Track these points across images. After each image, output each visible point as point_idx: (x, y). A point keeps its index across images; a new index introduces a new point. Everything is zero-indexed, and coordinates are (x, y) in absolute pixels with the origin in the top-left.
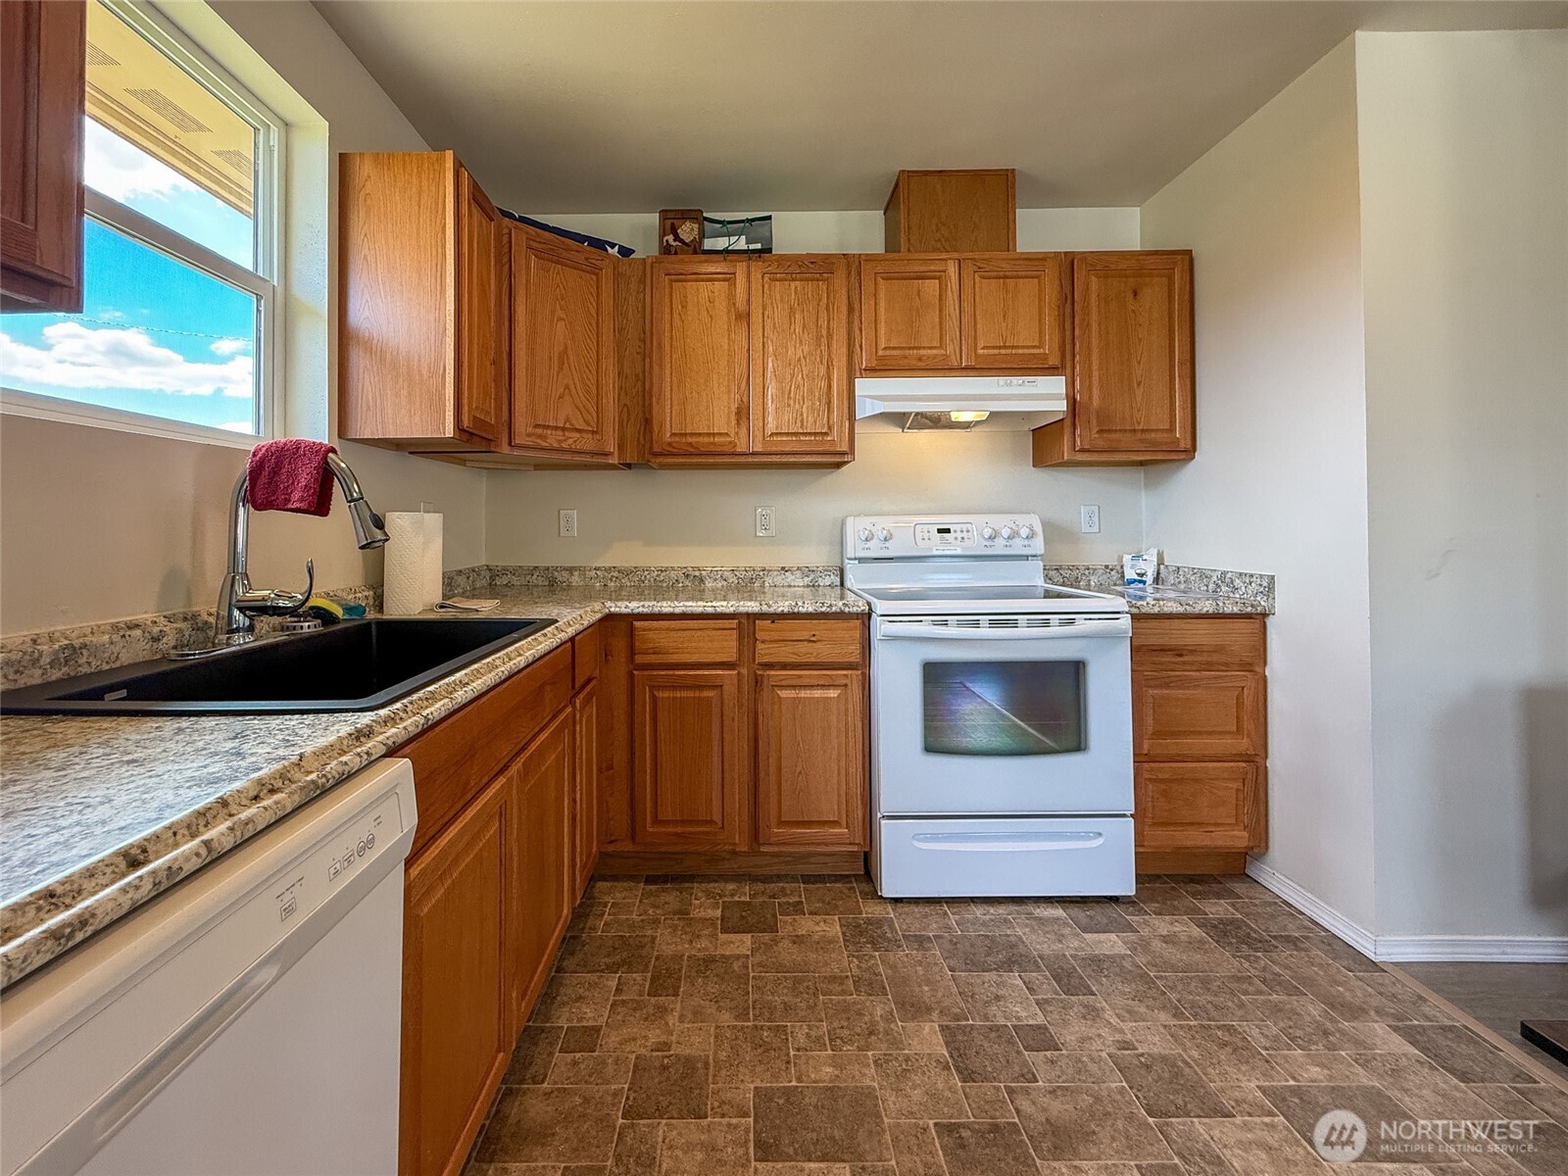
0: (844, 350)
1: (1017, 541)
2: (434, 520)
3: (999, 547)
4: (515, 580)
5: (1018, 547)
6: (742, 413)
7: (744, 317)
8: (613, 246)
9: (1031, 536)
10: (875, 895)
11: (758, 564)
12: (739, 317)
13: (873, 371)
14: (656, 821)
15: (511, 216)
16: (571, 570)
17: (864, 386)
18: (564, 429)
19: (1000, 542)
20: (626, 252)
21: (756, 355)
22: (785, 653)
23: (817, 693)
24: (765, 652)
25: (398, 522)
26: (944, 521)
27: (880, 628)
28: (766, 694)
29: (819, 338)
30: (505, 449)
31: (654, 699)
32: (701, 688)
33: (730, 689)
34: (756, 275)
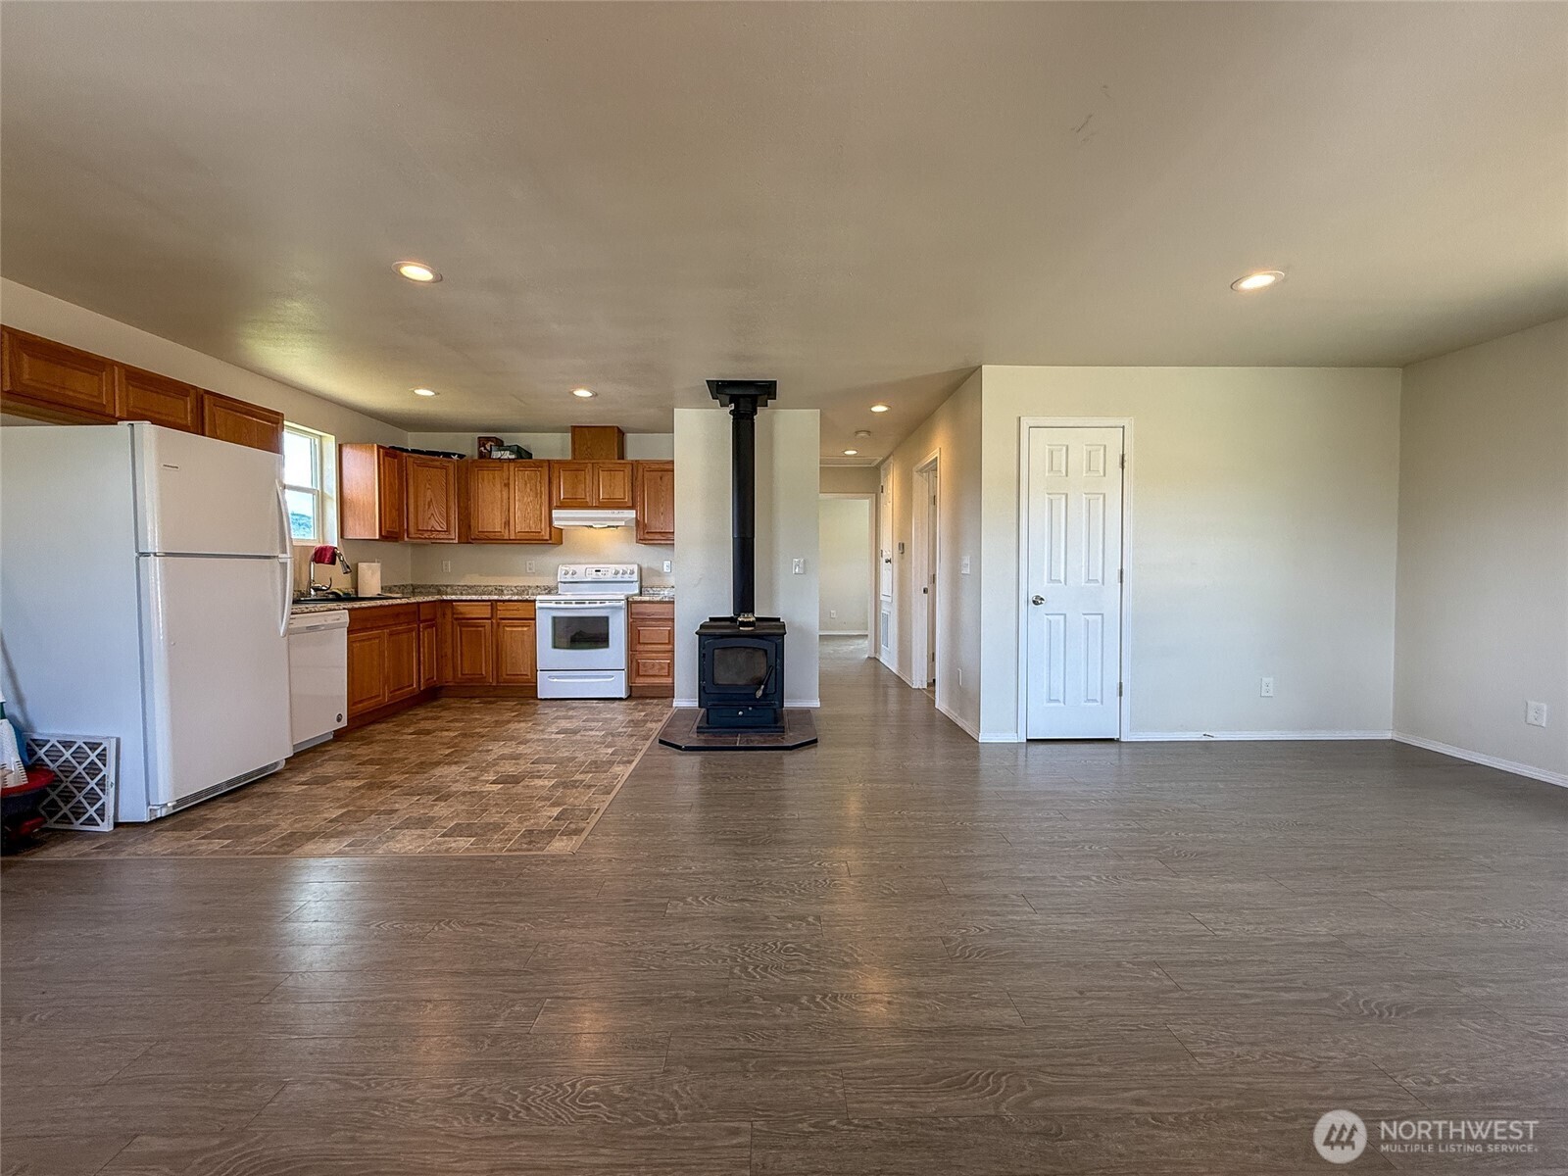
0: (547, 499)
1: (626, 575)
2: (376, 566)
3: (619, 578)
4: (423, 590)
5: (627, 578)
6: (507, 523)
7: (507, 485)
8: (454, 454)
9: (632, 573)
10: (536, 698)
11: (526, 584)
12: (505, 485)
13: (558, 507)
14: (462, 674)
15: (407, 451)
16: (447, 586)
17: (556, 513)
18: (431, 531)
19: (619, 575)
20: (461, 456)
21: (512, 501)
22: (508, 615)
23: (520, 629)
24: (501, 614)
25: (362, 566)
26: (597, 567)
27: (538, 605)
28: (501, 630)
29: (537, 494)
30: (406, 539)
31: (460, 631)
32: (478, 627)
33: (488, 628)
34: (512, 469)
